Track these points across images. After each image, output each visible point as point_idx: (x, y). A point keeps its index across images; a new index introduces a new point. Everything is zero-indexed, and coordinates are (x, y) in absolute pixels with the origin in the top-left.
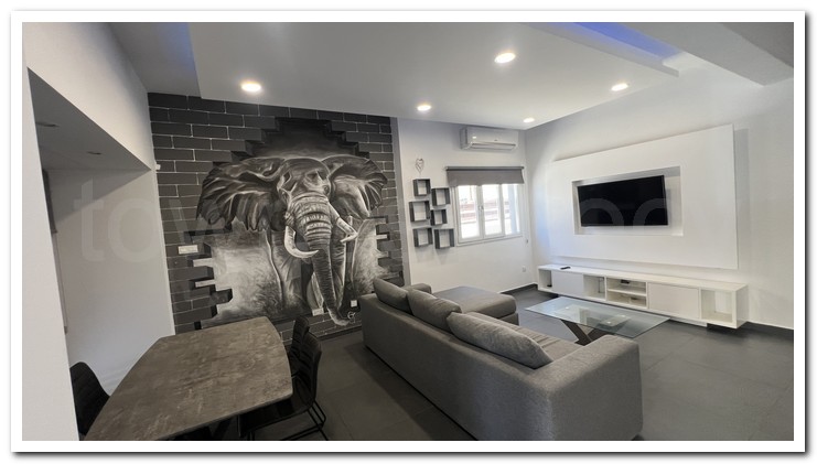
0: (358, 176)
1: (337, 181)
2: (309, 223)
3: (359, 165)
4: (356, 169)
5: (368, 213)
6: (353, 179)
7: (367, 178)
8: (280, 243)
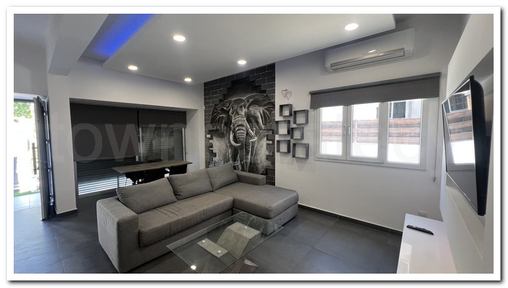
1: (250, 109)
2: (238, 130)
3: (261, 99)
5: (263, 127)
8: (229, 138)
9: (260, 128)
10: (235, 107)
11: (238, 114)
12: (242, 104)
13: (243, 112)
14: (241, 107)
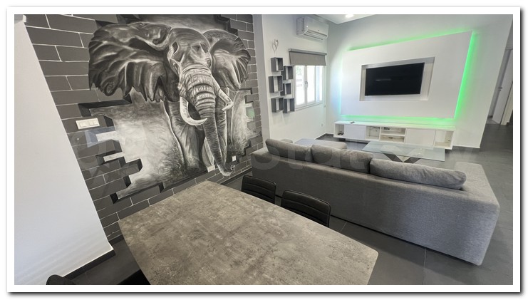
0: (231, 52)
1: (216, 54)
2: (198, 94)
3: (231, 41)
4: (228, 44)
5: (239, 85)
6: (227, 54)
7: (237, 54)
8: (178, 114)
9: (236, 88)
10: (183, 45)
11: (193, 63)
12: (200, 42)
13: (204, 58)
14: (198, 48)
